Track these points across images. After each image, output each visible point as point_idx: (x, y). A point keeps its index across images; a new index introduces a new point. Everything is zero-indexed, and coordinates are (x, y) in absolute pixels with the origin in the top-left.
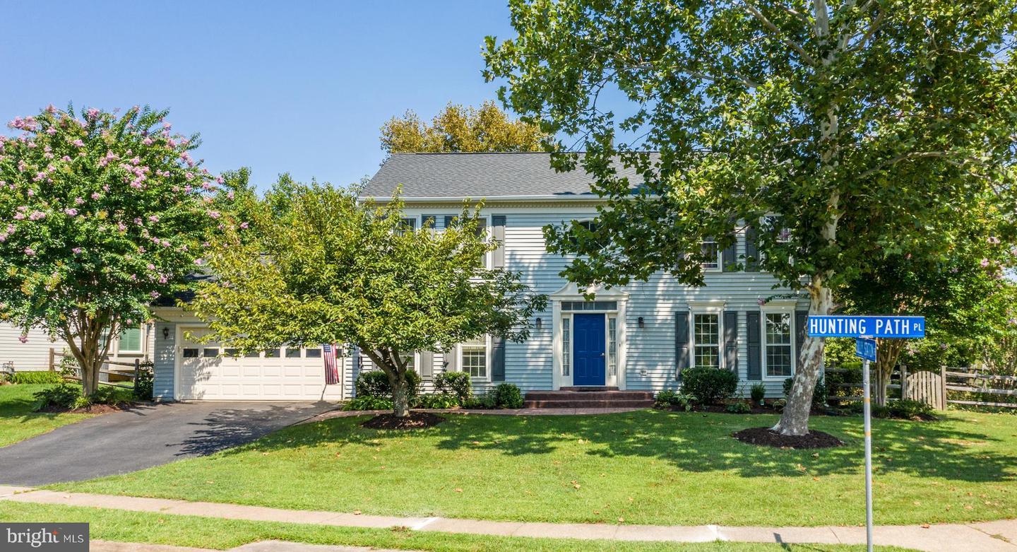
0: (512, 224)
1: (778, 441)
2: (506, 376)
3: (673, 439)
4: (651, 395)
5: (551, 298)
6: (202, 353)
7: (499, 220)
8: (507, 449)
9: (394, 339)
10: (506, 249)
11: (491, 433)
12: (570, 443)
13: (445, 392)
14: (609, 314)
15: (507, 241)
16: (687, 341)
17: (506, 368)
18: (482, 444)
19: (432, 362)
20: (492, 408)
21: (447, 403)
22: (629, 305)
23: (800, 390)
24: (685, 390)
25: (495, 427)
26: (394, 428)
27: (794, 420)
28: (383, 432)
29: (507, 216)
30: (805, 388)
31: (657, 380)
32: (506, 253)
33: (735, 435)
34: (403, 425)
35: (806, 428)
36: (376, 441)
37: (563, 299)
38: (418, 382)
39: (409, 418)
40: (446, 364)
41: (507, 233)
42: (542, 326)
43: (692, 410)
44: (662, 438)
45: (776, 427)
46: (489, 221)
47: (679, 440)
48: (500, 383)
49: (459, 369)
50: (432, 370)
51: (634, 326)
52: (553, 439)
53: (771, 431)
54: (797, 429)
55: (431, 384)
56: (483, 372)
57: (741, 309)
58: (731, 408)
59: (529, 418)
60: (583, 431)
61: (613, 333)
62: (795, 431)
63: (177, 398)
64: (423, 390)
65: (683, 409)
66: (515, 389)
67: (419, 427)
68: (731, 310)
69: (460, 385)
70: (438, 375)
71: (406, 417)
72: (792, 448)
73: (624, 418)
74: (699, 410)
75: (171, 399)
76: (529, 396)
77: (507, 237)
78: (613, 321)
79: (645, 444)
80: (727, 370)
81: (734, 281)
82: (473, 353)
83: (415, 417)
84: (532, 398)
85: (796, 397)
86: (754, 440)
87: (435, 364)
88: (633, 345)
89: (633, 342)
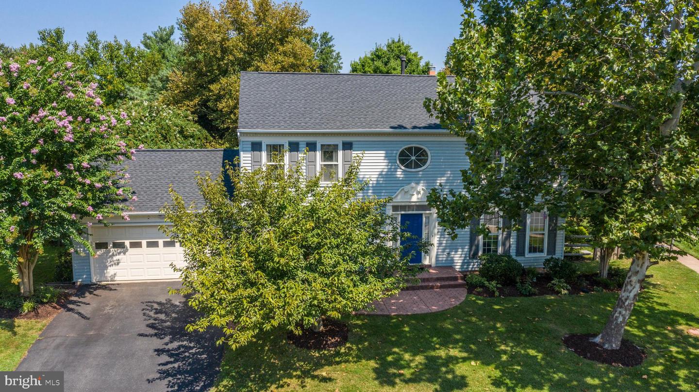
0: (357, 149)
1: (608, 358)
4: (455, 270)
6: (111, 245)
7: (348, 146)
14: (425, 214)
23: (621, 319)
29: (354, 143)
31: (457, 258)
41: (353, 155)
46: (340, 146)
53: (592, 343)
54: (615, 344)
61: (427, 226)
62: (614, 346)
63: (94, 281)
65: (492, 293)
67: (338, 343)
72: (621, 365)
75: (89, 283)
78: (428, 218)
85: (617, 324)
86: (589, 356)
88: (442, 235)
89: (442, 233)
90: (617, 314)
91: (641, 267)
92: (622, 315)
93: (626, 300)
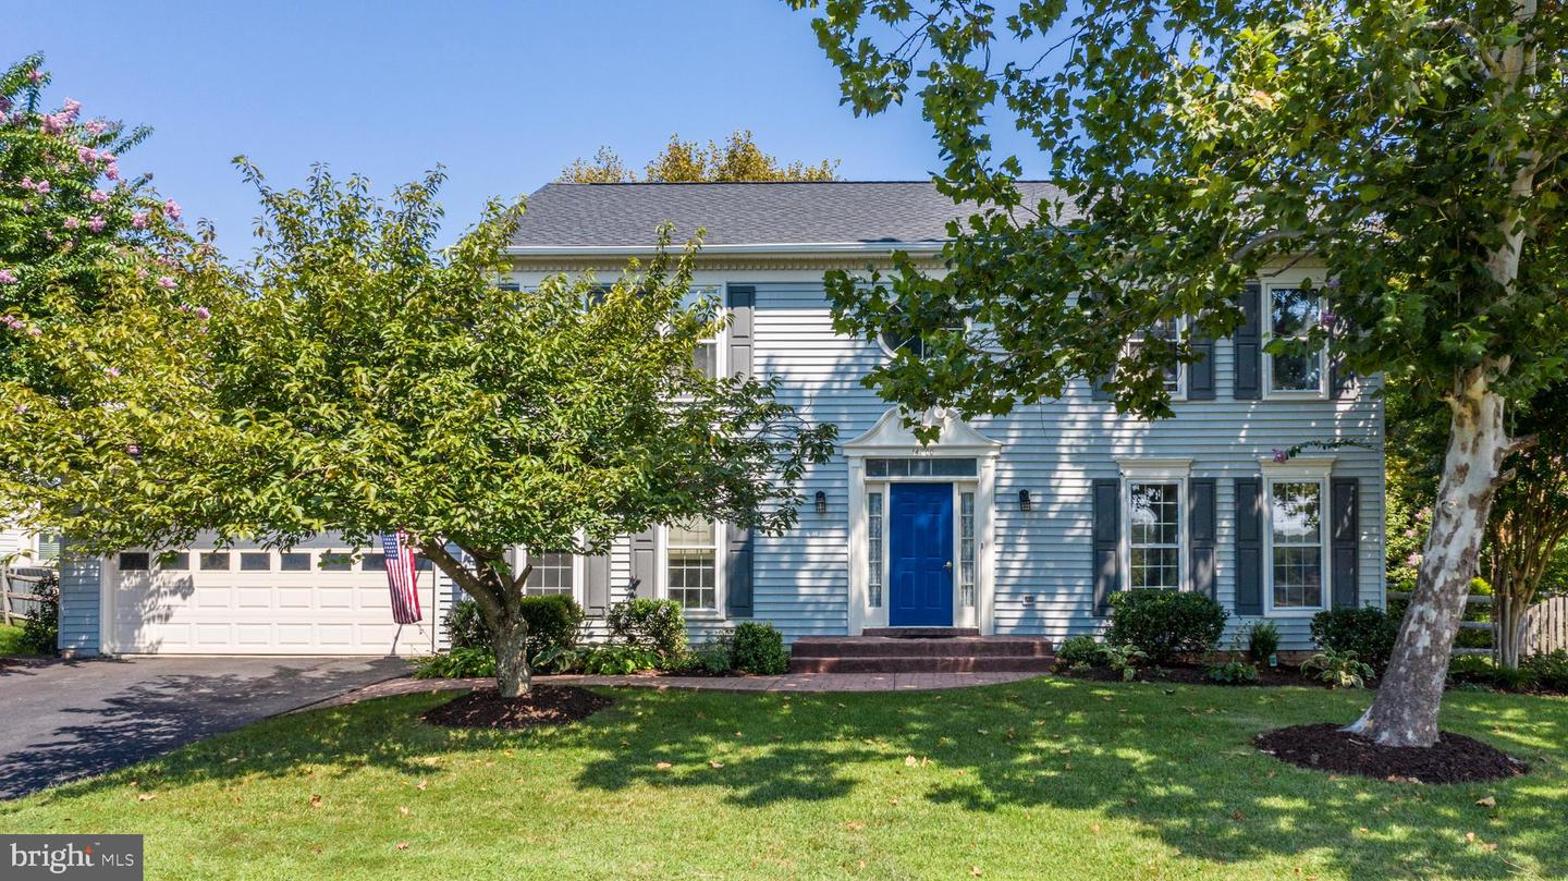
0: (767, 304)
1: (1376, 762)
2: (756, 608)
3: (1123, 753)
4: (1047, 647)
5: (846, 453)
7: (742, 296)
8: (736, 785)
9: (461, 520)
10: (756, 353)
11: (705, 739)
12: (884, 767)
13: (632, 638)
14: (960, 482)
15: (757, 337)
16: (1116, 539)
17: (756, 591)
18: (680, 770)
19: (609, 579)
20: (721, 674)
21: (630, 662)
22: (1001, 466)
23: (1425, 640)
24: (1117, 636)
25: (719, 723)
26: (488, 725)
27: (1407, 710)
28: (462, 734)
29: (758, 288)
30: (1436, 637)
31: (1054, 615)
32: (757, 361)
33: (1261, 744)
34: (511, 719)
35: (1435, 728)
36: (430, 761)
37: (872, 454)
38: (579, 621)
39: (528, 702)
40: (635, 584)
41: (757, 320)
42: (829, 509)
43: (1137, 678)
44: (1098, 751)
45: (1362, 724)
46: (723, 296)
47: (1140, 757)
48: (741, 622)
49: (662, 592)
50: (609, 595)
51: (1010, 508)
52: (844, 758)
53: (1348, 735)
54: (1415, 731)
55: (603, 623)
56: (710, 598)
57: (1224, 474)
58: (1218, 675)
59: (797, 698)
60: (914, 731)
61: (968, 524)
62: (1410, 735)
63: (106, 649)
64: (590, 636)
65: (1118, 675)
66: (770, 633)
67: (545, 722)
68: (1205, 475)
69: (662, 626)
70: (618, 605)
71: (521, 702)
72: (1415, 780)
73: (997, 697)
74: (1152, 678)
75: (95, 653)
76: (798, 649)
77: (756, 328)
78: (968, 498)
79: (1063, 769)
80: (1195, 595)
81: (1211, 417)
82: (689, 562)
83: (542, 697)
84: (805, 656)
85: (1413, 657)
86: (1315, 757)
87: (613, 583)
88: (1009, 545)
89: (1010, 540)
90: (1413, 627)
91: (1474, 451)
92: (1429, 627)
93: (1436, 570)
